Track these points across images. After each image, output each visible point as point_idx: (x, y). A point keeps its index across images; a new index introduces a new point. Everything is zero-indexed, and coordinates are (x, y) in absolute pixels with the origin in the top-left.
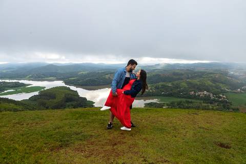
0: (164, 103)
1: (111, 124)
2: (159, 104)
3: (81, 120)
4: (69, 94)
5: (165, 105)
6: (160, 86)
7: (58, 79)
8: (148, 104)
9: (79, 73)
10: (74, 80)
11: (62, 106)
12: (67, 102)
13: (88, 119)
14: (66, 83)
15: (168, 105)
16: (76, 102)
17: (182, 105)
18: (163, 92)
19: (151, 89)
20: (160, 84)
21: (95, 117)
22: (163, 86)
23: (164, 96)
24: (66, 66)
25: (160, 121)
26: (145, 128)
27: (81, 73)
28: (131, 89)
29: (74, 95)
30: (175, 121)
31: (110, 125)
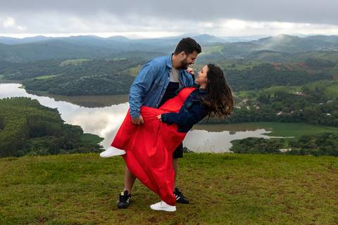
0: (282, 140)
1: (127, 195)
2: (271, 143)
3: (54, 186)
4: (36, 118)
5: (286, 144)
6: (272, 96)
7: (9, 80)
8: (242, 142)
9: (62, 64)
10: (49, 81)
11: (20, 147)
12: (32, 136)
13: (73, 181)
14: (29, 90)
15: (292, 144)
16: (54, 138)
17: (331, 144)
18: (281, 110)
19: (249, 103)
20: (273, 89)
21: (89, 177)
22: (281, 96)
23: (283, 121)
24: (27, 44)
25: (254, 189)
26: (213, 206)
27: (68, 62)
28: (182, 111)
29: (50, 120)
30: (291, 189)
31: (123, 199)
